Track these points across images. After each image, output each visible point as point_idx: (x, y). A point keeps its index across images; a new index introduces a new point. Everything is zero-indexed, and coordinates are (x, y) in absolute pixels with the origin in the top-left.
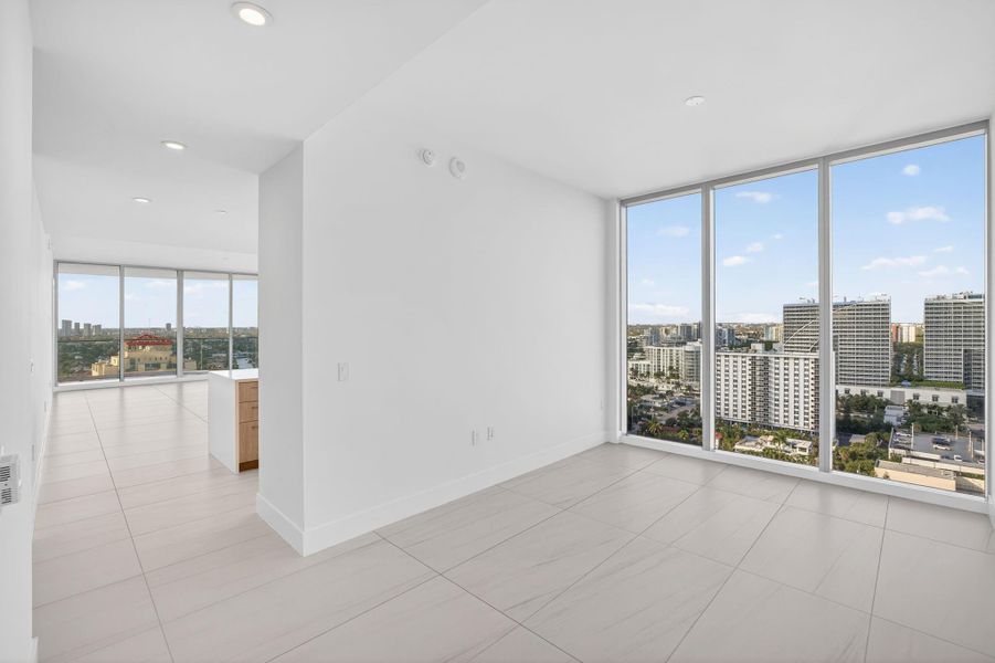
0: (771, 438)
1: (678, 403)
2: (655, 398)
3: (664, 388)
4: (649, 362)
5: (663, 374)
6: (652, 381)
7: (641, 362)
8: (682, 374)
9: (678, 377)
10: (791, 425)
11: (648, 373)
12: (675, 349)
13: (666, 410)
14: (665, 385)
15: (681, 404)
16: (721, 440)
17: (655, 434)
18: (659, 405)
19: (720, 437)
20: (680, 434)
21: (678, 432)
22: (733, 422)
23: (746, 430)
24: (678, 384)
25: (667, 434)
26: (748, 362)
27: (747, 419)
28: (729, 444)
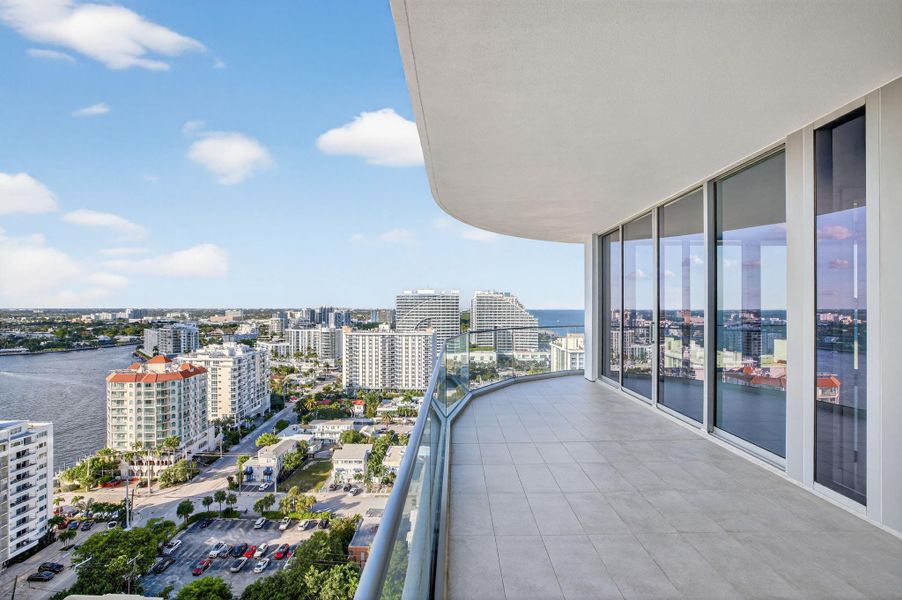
0: (401, 398)
1: (319, 379)
2: (298, 377)
3: (306, 367)
4: (288, 344)
5: (302, 355)
6: (293, 362)
7: (280, 344)
8: (320, 352)
9: (316, 356)
10: (411, 387)
11: (288, 354)
12: (312, 331)
13: (310, 386)
14: (305, 364)
15: (321, 379)
16: (365, 406)
17: (310, 409)
18: (304, 383)
19: (364, 403)
20: (333, 406)
21: (330, 404)
22: (369, 390)
23: (381, 394)
24: (317, 362)
25: (322, 407)
26: (380, 340)
27: (380, 386)
28: (372, 408)
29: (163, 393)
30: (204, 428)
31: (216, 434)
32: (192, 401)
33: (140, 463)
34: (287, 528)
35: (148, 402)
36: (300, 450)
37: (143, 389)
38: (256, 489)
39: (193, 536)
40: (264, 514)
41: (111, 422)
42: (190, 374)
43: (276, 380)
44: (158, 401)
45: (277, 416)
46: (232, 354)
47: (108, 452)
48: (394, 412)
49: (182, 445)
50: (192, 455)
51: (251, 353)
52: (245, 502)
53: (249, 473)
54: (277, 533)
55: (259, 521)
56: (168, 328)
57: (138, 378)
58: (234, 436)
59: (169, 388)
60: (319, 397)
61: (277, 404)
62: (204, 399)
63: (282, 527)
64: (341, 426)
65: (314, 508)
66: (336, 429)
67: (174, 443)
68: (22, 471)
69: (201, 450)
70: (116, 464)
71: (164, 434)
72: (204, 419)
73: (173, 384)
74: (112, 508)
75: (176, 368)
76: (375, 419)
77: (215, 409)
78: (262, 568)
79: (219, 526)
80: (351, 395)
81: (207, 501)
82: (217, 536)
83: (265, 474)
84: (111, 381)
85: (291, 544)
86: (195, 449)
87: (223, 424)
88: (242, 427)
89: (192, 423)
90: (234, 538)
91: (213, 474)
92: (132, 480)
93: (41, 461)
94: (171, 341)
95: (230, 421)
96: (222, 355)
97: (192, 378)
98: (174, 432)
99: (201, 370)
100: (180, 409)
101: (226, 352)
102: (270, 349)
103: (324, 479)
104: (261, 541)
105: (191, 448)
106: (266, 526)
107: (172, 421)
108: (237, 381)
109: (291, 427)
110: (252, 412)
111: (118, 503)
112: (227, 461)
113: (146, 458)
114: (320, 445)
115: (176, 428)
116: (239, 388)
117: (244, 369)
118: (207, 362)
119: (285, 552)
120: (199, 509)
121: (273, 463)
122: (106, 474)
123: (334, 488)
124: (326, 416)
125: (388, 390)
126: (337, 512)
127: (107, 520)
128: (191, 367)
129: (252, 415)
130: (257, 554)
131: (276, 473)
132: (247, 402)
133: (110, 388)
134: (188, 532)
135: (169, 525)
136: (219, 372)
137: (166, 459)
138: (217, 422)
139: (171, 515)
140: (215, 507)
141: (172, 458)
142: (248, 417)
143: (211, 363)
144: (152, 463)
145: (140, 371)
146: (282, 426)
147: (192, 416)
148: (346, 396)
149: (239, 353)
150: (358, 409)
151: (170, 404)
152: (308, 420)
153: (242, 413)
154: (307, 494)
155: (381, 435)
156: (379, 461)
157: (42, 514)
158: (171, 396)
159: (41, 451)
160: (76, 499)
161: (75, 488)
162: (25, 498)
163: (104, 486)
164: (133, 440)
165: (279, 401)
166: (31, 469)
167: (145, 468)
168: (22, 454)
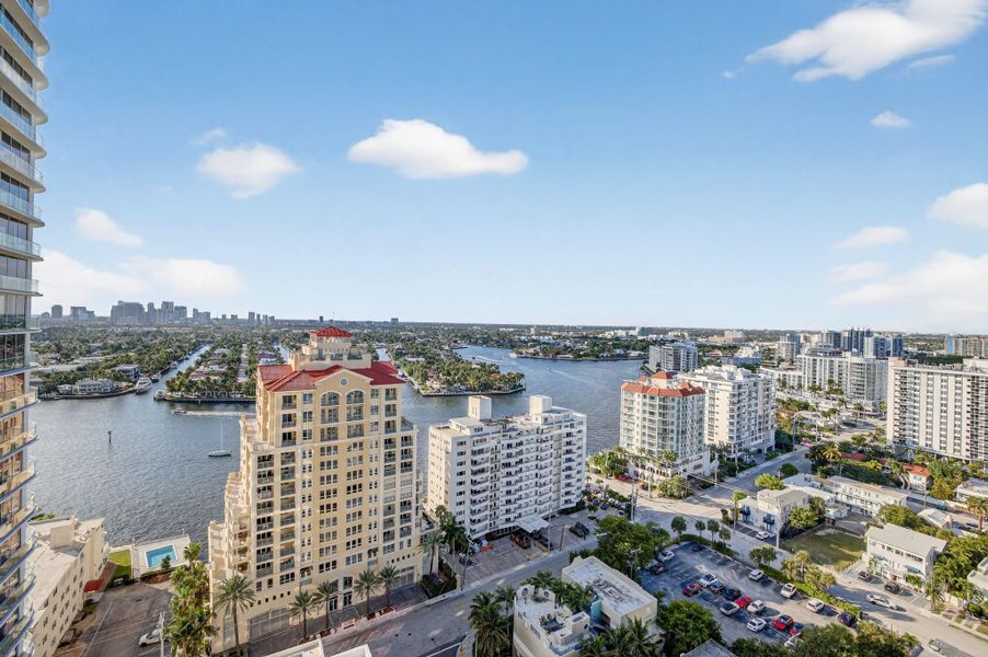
1: (845, 424)
2: (814, 416)
3: (825, 406)
4: (801, 374)
5: (820, 388)
6: (806, 396)
7: (790, 373)
8: (849, 388)
9: (842, 393)
11: (800, 386)
12: (836, 360)
13: (831, 430)
14: (825, 401)
15: (851, 425)
16: (931, 478)
17: (831, 460)
18: (822, 425)
19: (928, 473)
20: (870, 465)
21: (865, 461)
22: (939, 457)
23: (966, 468)
24: (843, 402)
25: (850, 462)
26: (966, 383)
27: (964, 455)
28: (945, 485)
29: (664, 407)
30: (700, 449)
31: (712, 460)
32: (689, 420)
33: (643, 467)
34: (792, 597)
35: (652, 413)
36: (813, 509)
37: (648, 401)
38: (753, 534)
39: (685, 554)
40: (762, 567)
41: (623, 425)
42: (688, 393)
43: (783, 415)
44: (660, 414)
45: (783, 457)
46: (731, 377)
47: (620, 450)
49: (679, 461)
50: (687, 474)
51: (753, 379)
52: (740, 543)
53: (746, 513)
54: (778, 598)
55: (755, 572)
56: (669, 346)
57: (645, 389)
58: (731, 466)
59: (670, 404)
60: (845, 447)
61: (784, 443)
62: (701, 420)
63: (788, 594)
64: (875, 498)
65: (833, 591)
66: (873, 497)
67: (672, 457)
68: (569, 447)
69: (696, 472)
70: (626, 462)
71: (663, 446)
72: (700, 442)
73: (673, 400)
74: (622, 499)
75: (675, 385)
76: (952, 504)
77: (711, 434)
78: (757, 627)
79: (710, 557)
80: (903, 454)
81: (700, 526)
82: (707, 566)
83: (765, 521)
84: (625, 389)
85: (795, 620)
86: (690, 468)
87: (719, 451)
88: (740, 459)
89: (688, 443)
90: (725, 576)
91: (707, 500)
92: (637, 480)
93: (579, 444)
94: (671, 358)
95: (727, 449)
96: (721, 378)
97: (691, 397)
98: (672, 447)
99: (699, 391)
100: (678, 426)
101: (725, 375)
102: (776, 377)
103: (852, 559)
104: (759, 597)
105: (686, 466)
106: (764, 582)
107: (671, 435)
108: (736, 408)
109: (801, 476)
110: (753, 445)
111: (626, 496)
112: (721, 492)
113: (649, 465)
114: (845, 513)
115: (674, 443)
116: (738, 416)
117: (744, 396)
118: (705, 383)
119: (788, 626)
120: (691, 530)
121: (776, 512)
122: (618, 469)
123: (868, 578)
124: (854, 474)
126: (871, 614)
127: (618, 507)
128: (690, 386)
129: (753, 449)
130: (751, 608)
131: (779, 526)
132: (747, 434)
133: (623, 395)
134: (681, 548)
135: (663, 532)
136: (717, 395)
137: (664, 470)
138: (713, 448)
139: (666, 526)
140: (707, 534)
141: (669, 472)
142: (747, 451)
143: (710, 385)
144: (653, 470)
145: (646, 384)
146: (789, 471)
147: (688, 435)
148: (892, 456)
149: (739, 378)
150: (917, 479)
151: (669, 419)
152: (827, 474)
153: (740, 444)
154: (824, 569)
155: (965, 532)
156: (962, 571)
157: (579, 484)
158: (671, 412)
159: (579, 435)
160: (598, 482)
161: (598, 472)
162: (569, 468)
163: (617, 478)
164: (639, 445)
165: (787, 440)
166: (574, 448)
167: (647, 473)
168: (569, 435)
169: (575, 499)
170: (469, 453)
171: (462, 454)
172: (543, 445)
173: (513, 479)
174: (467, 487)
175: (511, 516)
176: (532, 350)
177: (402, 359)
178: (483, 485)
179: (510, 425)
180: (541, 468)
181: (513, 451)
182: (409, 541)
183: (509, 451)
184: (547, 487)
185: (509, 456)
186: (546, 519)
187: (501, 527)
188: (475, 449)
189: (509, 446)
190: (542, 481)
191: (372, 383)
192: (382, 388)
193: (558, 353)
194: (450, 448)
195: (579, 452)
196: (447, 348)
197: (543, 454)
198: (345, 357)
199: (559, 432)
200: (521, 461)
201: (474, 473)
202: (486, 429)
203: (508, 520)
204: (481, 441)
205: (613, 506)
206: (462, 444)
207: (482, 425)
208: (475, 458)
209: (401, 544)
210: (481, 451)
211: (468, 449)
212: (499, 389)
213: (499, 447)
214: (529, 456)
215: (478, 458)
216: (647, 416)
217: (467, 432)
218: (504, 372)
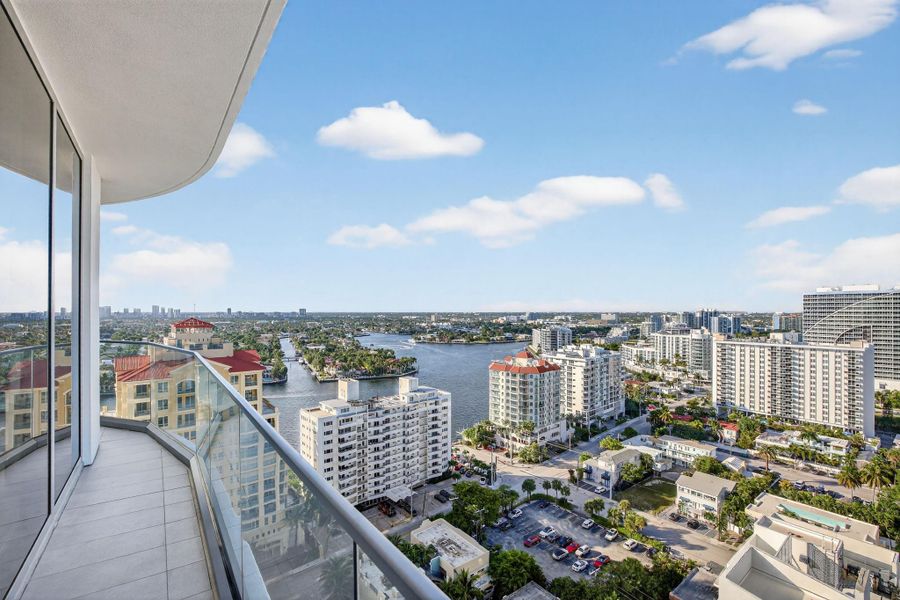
0: (798, 433)
1: (686, 391)
2: (662, 385)
3: (671, 375)
4: (654, 350)
5: (668, 362)
6: (659, 369)
7: (645, 349)
8: (690, 361)
9: (685, 365)
10: (819, 421)
11: (653, 360)
12: (681, 337)
13: (674, 397)
14: (671, 372)
15: (690, 392)
16: (739, 432)
17: (666, 422)
18: (666, 393)
19: (737, 427)
20: (694, 424)
21: (691, 421)
22: (750, 414)
23: (766, 423)
24: (686, 372)
25: (680, 422)
26: (767, 352)
27: (767, 411)
28: (748, 437)
29: (524, 383)
30: (557, 419)
31: (568, 427)
32: (546, 394)
33: (508, 437)
34: (614, 540)
35: (514, 389)
36: (643, 464)
37: (510, 378)
38: (593, 489)
39: (532, 511)
40: (594, 516)
41: (491, 401)
42: (545, 370)
43: (635, 386)
44: (521, 389)
45: (630, 422)
46: (586, 355)
47: (488, 423)
48: (783, 449)
49: (536, 431)
50: (544, 441)
51: (605, 356)
52: (579, 497)
53: (589, 471)
54: (603, 541)
55: (587, 522)
56: (548, 329)
57: (508, 368)
58: (585, 433)
59: (529, 380)
60: (680, 410)
61: (633, 409)
62: (557, 394)
63: (610, 537)
64: (693, 451)
65: (645, 532)
66: (691, 452)
67: (531, 427)
68: (434, 423)
69: (554, 439)
70: (494, 432)
71: (524, 418)
72: (558, 412)
73: (531, 377)
74: (484, 466)
75: (536, 363)
76: (752, 452)
77: (569, 405)
78: (579, 568)
79: (553, 512)
80: (724, 415)
81: (547, 485)
82: (550, 519)
83: (603, 478)
84: (492, 369)
85: (612, 558)
86: (548, 435)
87: (576, 420)
88: (593, 426)
89: (546, 414)
90: (561, 527)
91: (561, 463)
92: (503, 450)
93: (444, 420)
94: (549, 340)
95: (582, 417)
96: (577, 356)
97: (547, 373)
98: (531, 418)
99: (555, 368)
100: (536, 400)
101: (581, 353)
102: (635, 353)
103: (667, 503)
104: (585, 541)
105: (543, 435)
106: (593, 529)
107: (530, 408)
108: (589, 381)
109: (639, 437)
110: (605, 413)
111: (488, 464)
112: (573, 456)
113: (511, 435)
114: (670, 466)
115: (533, 415)
116: (592, 388)
117: (598, 371)
118: (564, 361)
119: (606, 562)
120: (540, 490)
121: (612, 469)
122: (487, 440)
123: (677, 518)
124: (681, 433)
125: (778, 419)
126: (673, 547)
127: (481, 474)
128: (547, 363)
129: (605, 417)
130: (578, 553)
131: (614, 480)
132: (600, 404)
133: (491, 374)
134: (530, 506)
135: (514, 494)
136: (574, 371)
137: (524, 439)
138: (570, 417)
139: (517, 488)
140: (552, 492)
141: (529, 440)
142: (599, 418)
143: (568, 362)
144: (514, 439)
145: (511, 363)
146: (630, 433)
147: (546, 406)
148: (713, 415)
149: (593, 355)
150: (729, 434)
151: (529, 394)
152: (662, 434)
153: (592, 413)
154: (641, 514)
155: (755, 474)
156: (741, 506)
157: (444, 456)
158: (530, 387)
159: (444, 412)
160: (465, 452)
161: (469, 444)
162: (436, 441)
163: (486, 448)
164: (504, 417)
165: (634, 408)
166: (439, 423)
167: (510, 442)
168: (434, 411)
169: (442, 470)
170: (336, 432)
171: (328, 433)
172: (409, 421)
173: (381, 454)
174: (335, 464)
175: (381, 488)
176: (429, 336)
177: (303, 347)
178: (352, 461)
179: (377, 405)
180: (408, 443)
181: (380, 428)
182: (274, 517)
183: (376, 428)
184: (415, 459)
185: (377, 433)
186: (414, 489)
187: (369, 499)
188: (342, 427)
189: (376, 424)
190: (410, 454)
191: (231, 370)
192: (242, 375)
193: (453, 338)
194: (317, 428)
195: (444, 427)
196: (350, 336)
197: (410, 430)
198: (205, 347)
199: (425, 409)
200: (388, 437)
201: (341, 450)
202: (353, 409)
203: (377, 492)
204: (348, 420)
205: (477, 473)
206: (328, 424)
207: (349, 405)
208: (341, 437)
209: (266, 520)
210: (348, 430)
211: (335, 428)
212: (393, 372)
213: (366, 425)
214: (396, 432)
215: (345, 436)
216: (510, 392)
217: (334, 413)
218: (398, 357)
